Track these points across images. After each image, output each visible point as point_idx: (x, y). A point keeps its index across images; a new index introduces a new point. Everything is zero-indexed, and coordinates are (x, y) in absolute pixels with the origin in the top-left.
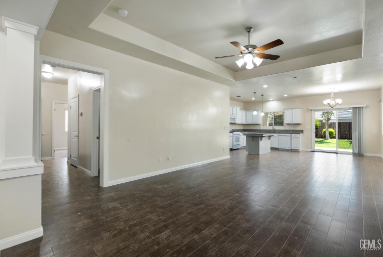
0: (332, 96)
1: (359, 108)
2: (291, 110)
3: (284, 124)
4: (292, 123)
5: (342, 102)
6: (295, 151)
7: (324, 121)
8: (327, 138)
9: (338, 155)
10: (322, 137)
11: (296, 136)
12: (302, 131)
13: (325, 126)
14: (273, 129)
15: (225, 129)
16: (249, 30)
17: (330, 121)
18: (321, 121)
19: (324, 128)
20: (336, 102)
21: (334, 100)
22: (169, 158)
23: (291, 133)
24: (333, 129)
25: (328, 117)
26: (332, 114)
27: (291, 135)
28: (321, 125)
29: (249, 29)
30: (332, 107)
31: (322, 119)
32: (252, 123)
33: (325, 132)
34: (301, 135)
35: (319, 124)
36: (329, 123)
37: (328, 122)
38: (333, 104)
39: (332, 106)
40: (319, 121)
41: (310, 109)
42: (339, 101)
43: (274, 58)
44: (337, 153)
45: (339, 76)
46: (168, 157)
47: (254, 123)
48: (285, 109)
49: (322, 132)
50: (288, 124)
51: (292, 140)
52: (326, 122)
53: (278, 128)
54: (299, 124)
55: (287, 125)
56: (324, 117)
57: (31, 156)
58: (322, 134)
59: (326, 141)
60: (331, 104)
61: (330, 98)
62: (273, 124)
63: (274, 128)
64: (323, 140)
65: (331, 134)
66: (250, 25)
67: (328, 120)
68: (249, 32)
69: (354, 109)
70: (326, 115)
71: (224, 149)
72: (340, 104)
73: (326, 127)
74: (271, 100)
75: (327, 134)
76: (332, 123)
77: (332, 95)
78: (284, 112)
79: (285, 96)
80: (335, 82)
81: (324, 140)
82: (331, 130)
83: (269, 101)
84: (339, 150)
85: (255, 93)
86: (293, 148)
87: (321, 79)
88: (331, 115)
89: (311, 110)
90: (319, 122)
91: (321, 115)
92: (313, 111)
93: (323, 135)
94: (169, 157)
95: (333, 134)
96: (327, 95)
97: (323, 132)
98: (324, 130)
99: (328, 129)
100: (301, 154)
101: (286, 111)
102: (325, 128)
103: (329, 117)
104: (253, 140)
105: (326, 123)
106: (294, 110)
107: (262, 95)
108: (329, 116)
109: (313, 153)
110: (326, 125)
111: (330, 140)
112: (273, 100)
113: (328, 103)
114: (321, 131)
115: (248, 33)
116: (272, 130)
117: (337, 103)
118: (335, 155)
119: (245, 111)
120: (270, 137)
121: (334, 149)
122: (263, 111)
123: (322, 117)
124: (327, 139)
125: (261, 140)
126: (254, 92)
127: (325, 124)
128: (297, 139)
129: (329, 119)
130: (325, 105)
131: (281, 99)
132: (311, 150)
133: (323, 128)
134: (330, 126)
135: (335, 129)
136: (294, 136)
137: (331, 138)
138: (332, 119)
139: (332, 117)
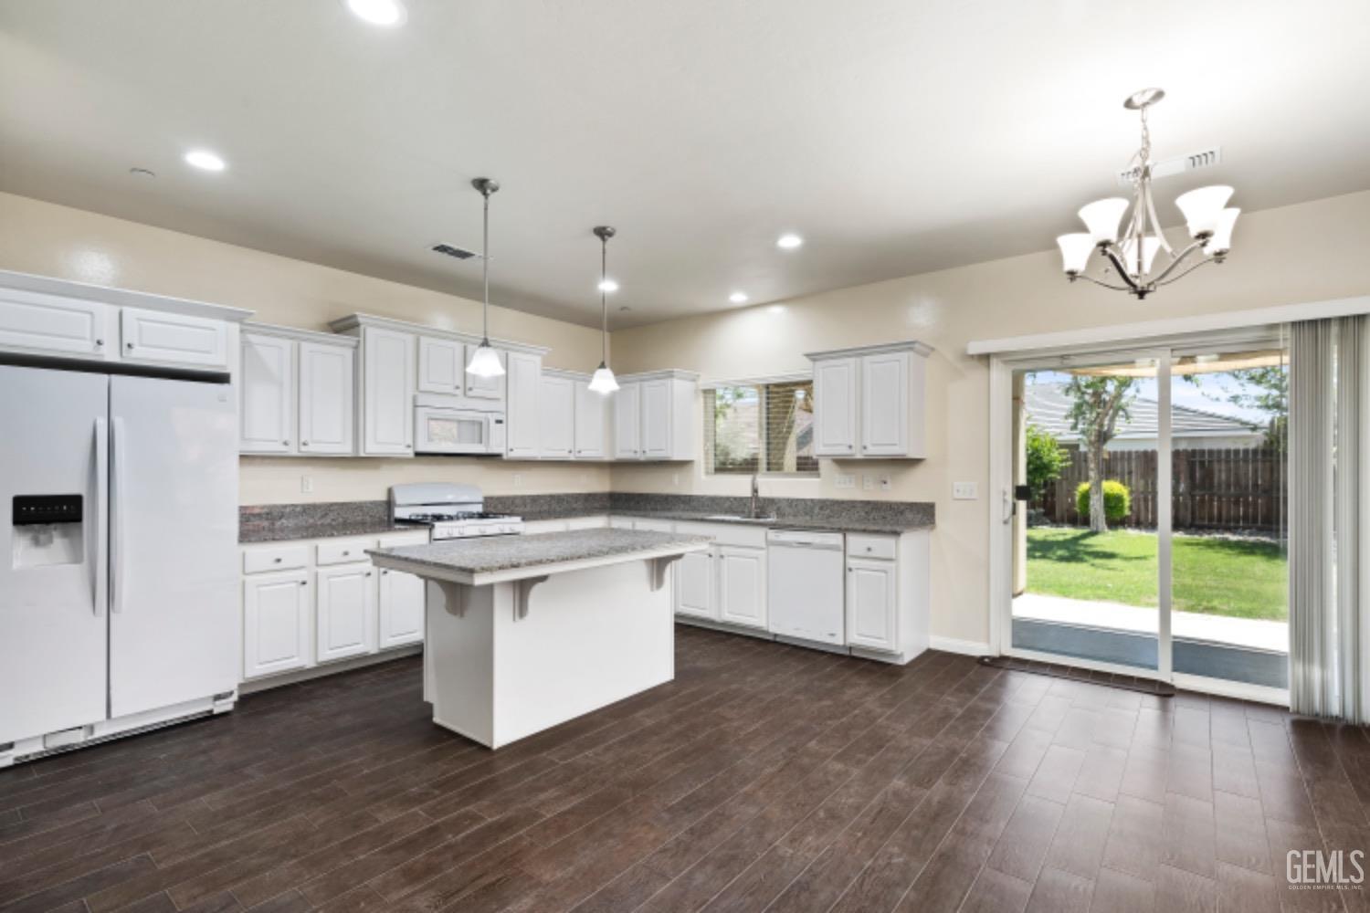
2: (853, 361)
3: (825, 463)
4: (858, 452)
6: (872, 658)
7: (1083, 449)
8: (1093, 528)
10: (1073, 521)
11: (875, 553)
12: (923, 514)
13: (1087, 469)
14: (755, 495)
17: (1110, 447)
18: (1073, 447)
19: (1083, 477)
23: (847, 528)
24: (1122, 482)
25: (1101, 425)
26: (1115, 414)
27: (846, 541)
28: (1069, 463)
31: (1073, 437)
32: (642, 458)
33: (1086, 497)
35: (1060, 458)
36: (1105, 456)
37: (1098, 451)
38: (1147, 267)
40: (1062, 446)
41: (976, 347)
49: (1073, 496)
51: (854, 579)
52: (1093, 450)
54: (905, 463)
55: (834, 467)
56: (1080, 426)
58: (1073, 504)
59: (1094, 543)
60: (1133, 267)
64: (1076, 540)
65: (1112, 509)
67: (1099, 441)
70: (1090, 416)
73: (1092, 474)
75: (1097, 508)
76: (1115, 453)
81: (1084, 536)
82: (1113, 487)
88: (1112, 419)
89: (983, 358)
90: (1066, 450)
91: (1066, 417)
92: (994, 361)
93: (1077, 509)
95: (1122, 508)
97: (1077, 499)
98: (1084, 486)
99: (1098, 483)
101: (819, 371)
102: (1087, 479)
103: (1106, 428)
105: (1090, 456)
106: (868, 358)
108: (1106, 422)
110: (1092, 466)
111: (1108, 539)
114: (1071, 493)
120: (658, 566)
123: (1074, 427)
124: (1095, 534)
127: (1086, 461)
128: (882, 574)
129: (1104, 437)
132: (985, 650)
133: (1080, 480)
134: (1108, 471)
135: (1130, 484)
136: (863, 552)
137: (1115, 522)
138: (1119, 437)
139: (1120, 427)
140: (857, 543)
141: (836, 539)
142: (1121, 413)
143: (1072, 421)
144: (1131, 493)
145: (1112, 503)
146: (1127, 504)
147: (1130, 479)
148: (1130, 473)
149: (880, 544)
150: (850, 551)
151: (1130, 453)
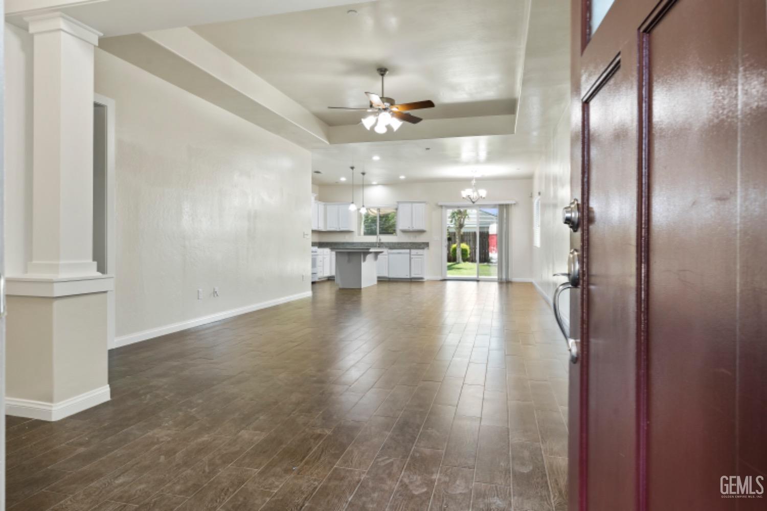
0: (473, 184)
1: (507, 206)
2: (410, 205)
3: (398, 231)
4: (411, 229)
5: (488, 195)
6: (416, 281)
7: (454, 230)
8: (458, 261)
9: (481, 283)
10: (450, 261)
11: (419, 254)
12: (426, 245)
13: (455, 239)
14: (378, 241)
15: (304, 237)
16: (382, 73)
17: (463, 230)
18: (450, 229)
19: (453, 242)
20: (478, 194)
21: (476, 190)
22: (216, 292)
23: (410, 248)
24: (467, 244)
25: (460, 221)
27: (410, 251)
29: (382, 71)
30: (473, 202)
31: (450, 225)
32: (338, 230)
33: (455, 250)
34: (425, 252)
36: (462, 233)
37: (459, 232)
38: (475, 197)
39: (473, 200)
41: (440, 204)
42: (483, 193)
43: (415, 120)
44: (478, 281)
45: (483, 155)
46: (214, 289)
47: (342, 229)
48: (398, 202)
50: (404, 232)
51: (412, 260)
52: (457, 231)
53: (385, 239)
54: (422, 232)
55: (402, 233)
56: (453, 222)
57: (90, 260)
59: (457, 266)
60: (472, 197)
61: (470, 186)
62: (378, 231)
63: (380, 240)
64: (451, 265)
65: (464, 253)
66: (385, 66)
67: (459, 228)
68: (383, 75)
69: (501, 206)
70: (457, 218)
71: (303, 276)
72: (484, 198)
73: (457, 240)
74: (374, 183)
75: (459, 254)
76: (465, 232)
77: (474, 182)
78: (397, 209)
79: (402, 177)
80: (477, 162)
81: (454, 264)
82: (464, 246)
83: (370, 185)
84: (481, 277)
85: (352, 168)
86: (413, 276)
87: (458, 155)
89: (441, 206)
92: (444, 207)
93: (451, 255)
94: (216, 290)
95: (467, 254)
96: (465, 182)
97: (451, 251)
98: (454, 246)
99: (459, 244)
100: (426, 285)
101: (401, 207)
102: (455, 243)
103: (462, 222)
104: (349, 261)
105: (457, 233)
106: (415, 205)
107: (363, 174)
108: (462, 220)
109: (444, 282)
110: (457, 237)
111: (463, 265)
112: (378, 184)
113: (469, 196)
114: (449, 248)
115: (381, 77)
116: (376, 243)
117: (481, 195)
118: (475, 283)
119: (324, 203)
120: (377, 254)
121: (475, 276)
122: (364, 205)
123: (451, 222)
124: (459, 263)
125: (364, 260)
126: (352, 166)
127: (455, 235)
128: (420, 259)
129: (461, 226)
130: (463, 198)
131: (391, 183)
132: (440, 278)
134: (462, 241)
135: (469, 245)
136: (415, 254)
137: (465, 260)
138: (466, 226)
139: (466, 222)
140: (414, 252)
141: (408, 251)
142: (467, 216)
143: (450, 219)
144: (470, 248)
145: (464, 252)
146: (469, 252)
147: (469, 243)
148: (470, 241)
149: (420, 251)
150: (412, 254)
151: (469, 233)
